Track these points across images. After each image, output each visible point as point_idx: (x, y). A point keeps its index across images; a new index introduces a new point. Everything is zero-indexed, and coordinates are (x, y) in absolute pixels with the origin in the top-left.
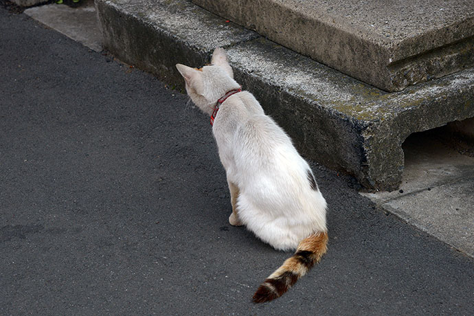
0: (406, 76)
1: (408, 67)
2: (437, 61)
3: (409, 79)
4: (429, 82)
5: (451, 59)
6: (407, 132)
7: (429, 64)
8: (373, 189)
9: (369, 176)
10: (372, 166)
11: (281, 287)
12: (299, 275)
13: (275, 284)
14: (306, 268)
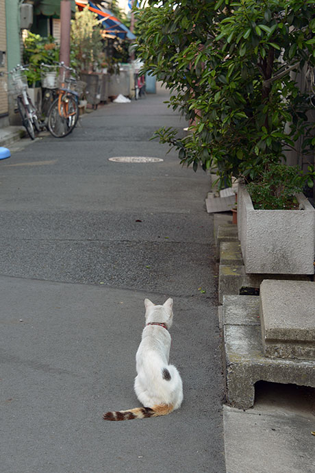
0: (276, 350)
1: (279, 345)
2: (299, 349)
3: (279, 353)
4: (293, 359)
5: (310, 350)
6: (258, 378)
7: (294, 348)
8: (231, 405)
9: (228, 395)
10: (230, 390)
11: (120, 417)
12: (136, 416)
13: (118, 414)
14: (143, 416)
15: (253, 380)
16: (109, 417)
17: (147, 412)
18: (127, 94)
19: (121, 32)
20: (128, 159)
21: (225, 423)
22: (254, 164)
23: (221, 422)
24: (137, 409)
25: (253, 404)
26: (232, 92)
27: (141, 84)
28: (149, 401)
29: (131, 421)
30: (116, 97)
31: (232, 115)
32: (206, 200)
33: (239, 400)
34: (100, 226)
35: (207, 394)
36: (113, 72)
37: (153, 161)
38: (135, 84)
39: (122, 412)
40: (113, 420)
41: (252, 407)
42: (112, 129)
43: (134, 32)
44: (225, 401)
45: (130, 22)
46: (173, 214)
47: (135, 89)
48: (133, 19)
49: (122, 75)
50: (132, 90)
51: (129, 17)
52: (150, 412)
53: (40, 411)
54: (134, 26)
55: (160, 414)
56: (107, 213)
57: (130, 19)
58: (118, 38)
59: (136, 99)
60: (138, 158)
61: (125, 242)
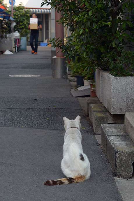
8: (119, 176)
9: (117, 171)
10: (118, 167)
11: (55, 183)
12: (64, 183)
13: (53, 181)
14: (68, 182)
15: (132, 161)
16: (47, 183)
17: (70, 180)
18: (11, 50)
19: (7, 15)
20: (20, 76)
21: (118, 185)
22: (111, 54)
23: (115, 185)
24: (64, 178)
25: (132, 175)
26: (99, 10)
27: (18, 45)
28: (71, 174)
29: (62, 185)
30: (5, 51)
31: (99, 23)
32: (71, 92)
33: (123, 173)
34: (14, 102)
35: (102, 172)
36: (3, 37)
37: (35, 76)
38: (15, 45)
39: (55, 180)
40: (50, 185)
41: (131, 178)
42: (6, 64)
43: (13, 17)
44: (115, 175)
45: (11, 12)
46: (54, 97)
47: (15, 47)
48: (12, 10)
49: (8, 39)
50: (14, 48)
51: (10, 9)
52: (72, 180)
53: (4, 183)
54: (13, 14)
55: (78, 181)
56: (16, 97)
57: (11, 10)
58: (5, 19)
59: (16, 53)
60: (26, 75)
61: (30, 109)
